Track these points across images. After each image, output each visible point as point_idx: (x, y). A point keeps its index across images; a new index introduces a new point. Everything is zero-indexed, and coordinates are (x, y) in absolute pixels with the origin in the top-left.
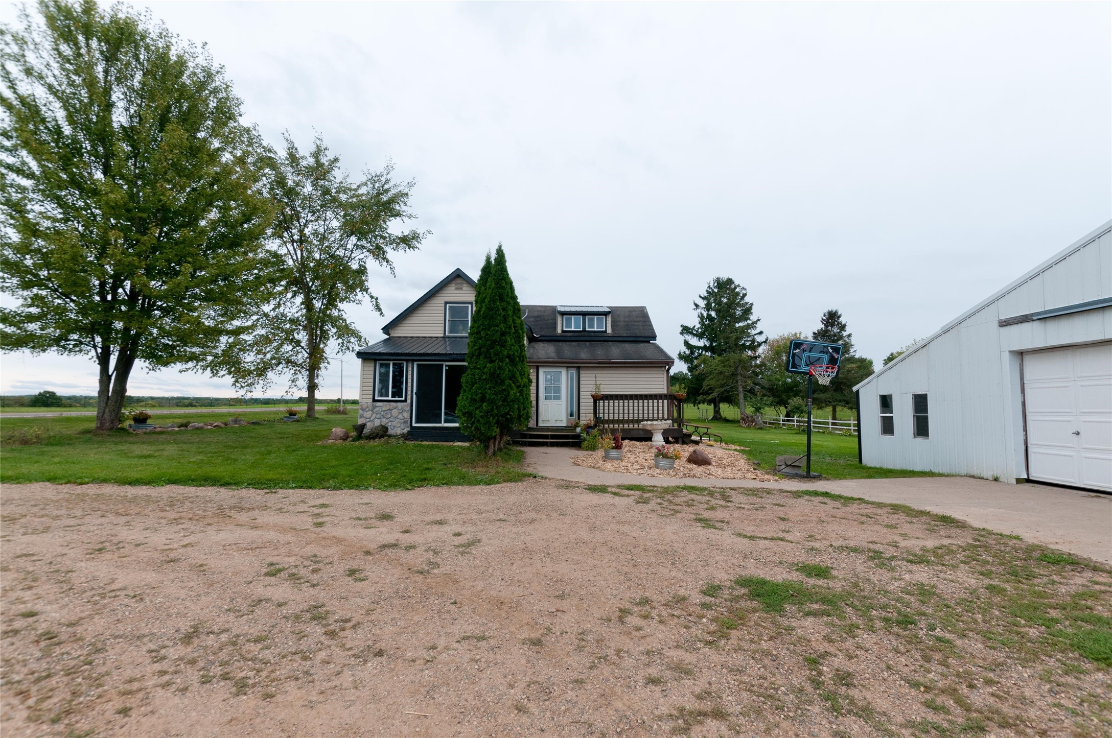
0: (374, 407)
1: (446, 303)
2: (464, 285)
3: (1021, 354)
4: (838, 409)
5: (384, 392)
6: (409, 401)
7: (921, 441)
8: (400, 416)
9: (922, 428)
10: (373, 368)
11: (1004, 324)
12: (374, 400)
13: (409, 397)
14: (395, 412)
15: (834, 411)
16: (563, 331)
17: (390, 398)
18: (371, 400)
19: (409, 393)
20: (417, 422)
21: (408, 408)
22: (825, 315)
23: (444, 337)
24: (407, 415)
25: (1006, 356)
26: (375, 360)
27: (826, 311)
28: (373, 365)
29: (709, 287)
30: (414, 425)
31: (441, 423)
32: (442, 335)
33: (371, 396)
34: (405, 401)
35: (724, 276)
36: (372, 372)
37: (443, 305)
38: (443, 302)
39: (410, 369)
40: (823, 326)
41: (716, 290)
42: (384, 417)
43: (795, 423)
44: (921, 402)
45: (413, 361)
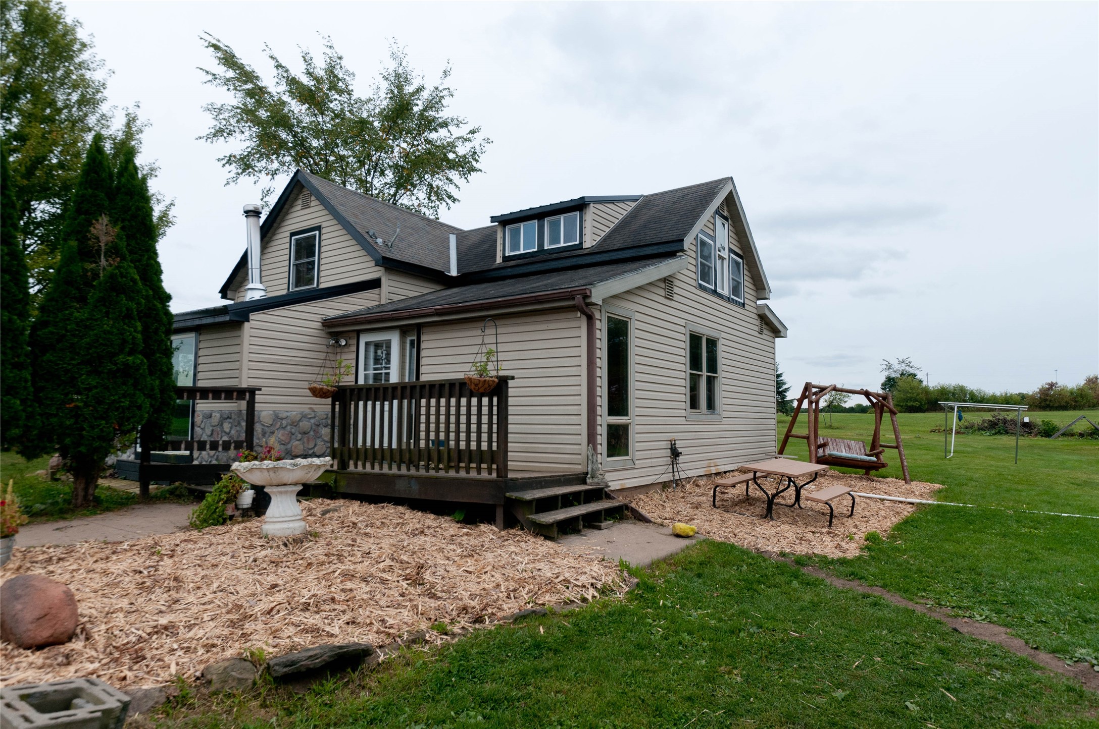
1: (292, 235)
16: (505, 259)
32: (286, 292)
37: (289, 239)
38: (289, 234)
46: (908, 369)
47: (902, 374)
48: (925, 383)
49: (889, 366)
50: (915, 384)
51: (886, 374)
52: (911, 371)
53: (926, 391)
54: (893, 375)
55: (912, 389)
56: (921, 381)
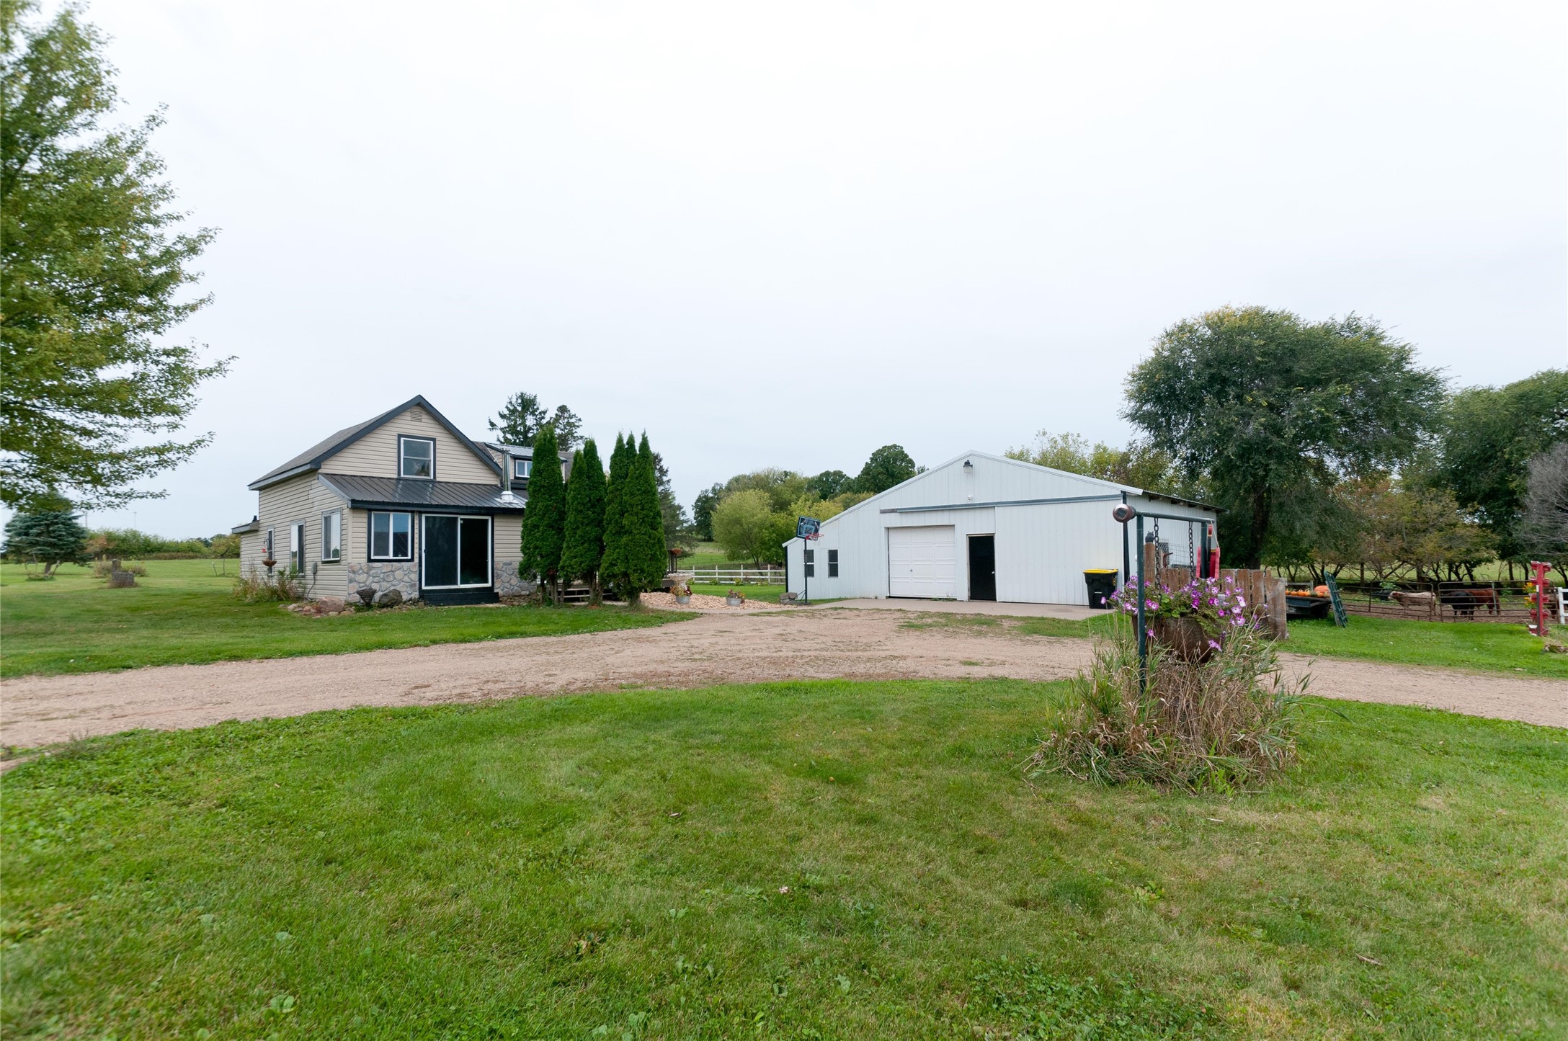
0: (370, 569)
1: (400, 436)
2: (424, 416)
3: (888, 529)
5: (382, 549)
6: (416, 560)
7: (833, 579)
8: (406, 579)
9: (833, 571)
10: (366, 520)
11: (883, 512)
12: (370, 560)
13: (416, 555)
14: (399, 574)
16: (516, 478)
17: (391, 557)
18: (366, 560)
19: (416, 550)
20: (426, 585)
21: (417, 569)
23: (399, 479)
24: (415, 577)
25: (883, 530)
26: (370, 510)
28: (366, 516)
29: (511, 403)
30: (424, 588)
31: (456, 584)
32: (396, 476)
33: (366, 555)
34: (412, 560)
35: (530, 392)
36: (366, 525)
37: (396, 438)
38: (396, 434)
39: (416, 522)
41: (519, 409)
42: (384, 580)
44: (833, 555)
45: (421, 513)
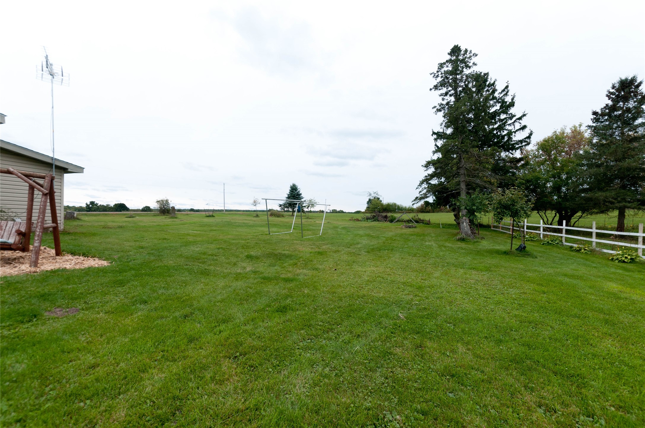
4: (629, 212)
15: (622, 216)
22: (613, 87)
27: (616, 80)
40: (610, 103)
43: (541, 232)
46: (377, 196)
47: (375, 198)
48: (382, 202)
49: (370, 195)
50: (378, 202)
51: (369, 198)
52: (379, 197)
53: (382, 205)
54: (372, 198)
55: (377, 204)
56: (381, 201)
